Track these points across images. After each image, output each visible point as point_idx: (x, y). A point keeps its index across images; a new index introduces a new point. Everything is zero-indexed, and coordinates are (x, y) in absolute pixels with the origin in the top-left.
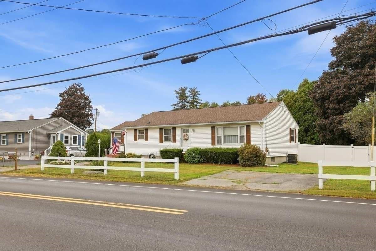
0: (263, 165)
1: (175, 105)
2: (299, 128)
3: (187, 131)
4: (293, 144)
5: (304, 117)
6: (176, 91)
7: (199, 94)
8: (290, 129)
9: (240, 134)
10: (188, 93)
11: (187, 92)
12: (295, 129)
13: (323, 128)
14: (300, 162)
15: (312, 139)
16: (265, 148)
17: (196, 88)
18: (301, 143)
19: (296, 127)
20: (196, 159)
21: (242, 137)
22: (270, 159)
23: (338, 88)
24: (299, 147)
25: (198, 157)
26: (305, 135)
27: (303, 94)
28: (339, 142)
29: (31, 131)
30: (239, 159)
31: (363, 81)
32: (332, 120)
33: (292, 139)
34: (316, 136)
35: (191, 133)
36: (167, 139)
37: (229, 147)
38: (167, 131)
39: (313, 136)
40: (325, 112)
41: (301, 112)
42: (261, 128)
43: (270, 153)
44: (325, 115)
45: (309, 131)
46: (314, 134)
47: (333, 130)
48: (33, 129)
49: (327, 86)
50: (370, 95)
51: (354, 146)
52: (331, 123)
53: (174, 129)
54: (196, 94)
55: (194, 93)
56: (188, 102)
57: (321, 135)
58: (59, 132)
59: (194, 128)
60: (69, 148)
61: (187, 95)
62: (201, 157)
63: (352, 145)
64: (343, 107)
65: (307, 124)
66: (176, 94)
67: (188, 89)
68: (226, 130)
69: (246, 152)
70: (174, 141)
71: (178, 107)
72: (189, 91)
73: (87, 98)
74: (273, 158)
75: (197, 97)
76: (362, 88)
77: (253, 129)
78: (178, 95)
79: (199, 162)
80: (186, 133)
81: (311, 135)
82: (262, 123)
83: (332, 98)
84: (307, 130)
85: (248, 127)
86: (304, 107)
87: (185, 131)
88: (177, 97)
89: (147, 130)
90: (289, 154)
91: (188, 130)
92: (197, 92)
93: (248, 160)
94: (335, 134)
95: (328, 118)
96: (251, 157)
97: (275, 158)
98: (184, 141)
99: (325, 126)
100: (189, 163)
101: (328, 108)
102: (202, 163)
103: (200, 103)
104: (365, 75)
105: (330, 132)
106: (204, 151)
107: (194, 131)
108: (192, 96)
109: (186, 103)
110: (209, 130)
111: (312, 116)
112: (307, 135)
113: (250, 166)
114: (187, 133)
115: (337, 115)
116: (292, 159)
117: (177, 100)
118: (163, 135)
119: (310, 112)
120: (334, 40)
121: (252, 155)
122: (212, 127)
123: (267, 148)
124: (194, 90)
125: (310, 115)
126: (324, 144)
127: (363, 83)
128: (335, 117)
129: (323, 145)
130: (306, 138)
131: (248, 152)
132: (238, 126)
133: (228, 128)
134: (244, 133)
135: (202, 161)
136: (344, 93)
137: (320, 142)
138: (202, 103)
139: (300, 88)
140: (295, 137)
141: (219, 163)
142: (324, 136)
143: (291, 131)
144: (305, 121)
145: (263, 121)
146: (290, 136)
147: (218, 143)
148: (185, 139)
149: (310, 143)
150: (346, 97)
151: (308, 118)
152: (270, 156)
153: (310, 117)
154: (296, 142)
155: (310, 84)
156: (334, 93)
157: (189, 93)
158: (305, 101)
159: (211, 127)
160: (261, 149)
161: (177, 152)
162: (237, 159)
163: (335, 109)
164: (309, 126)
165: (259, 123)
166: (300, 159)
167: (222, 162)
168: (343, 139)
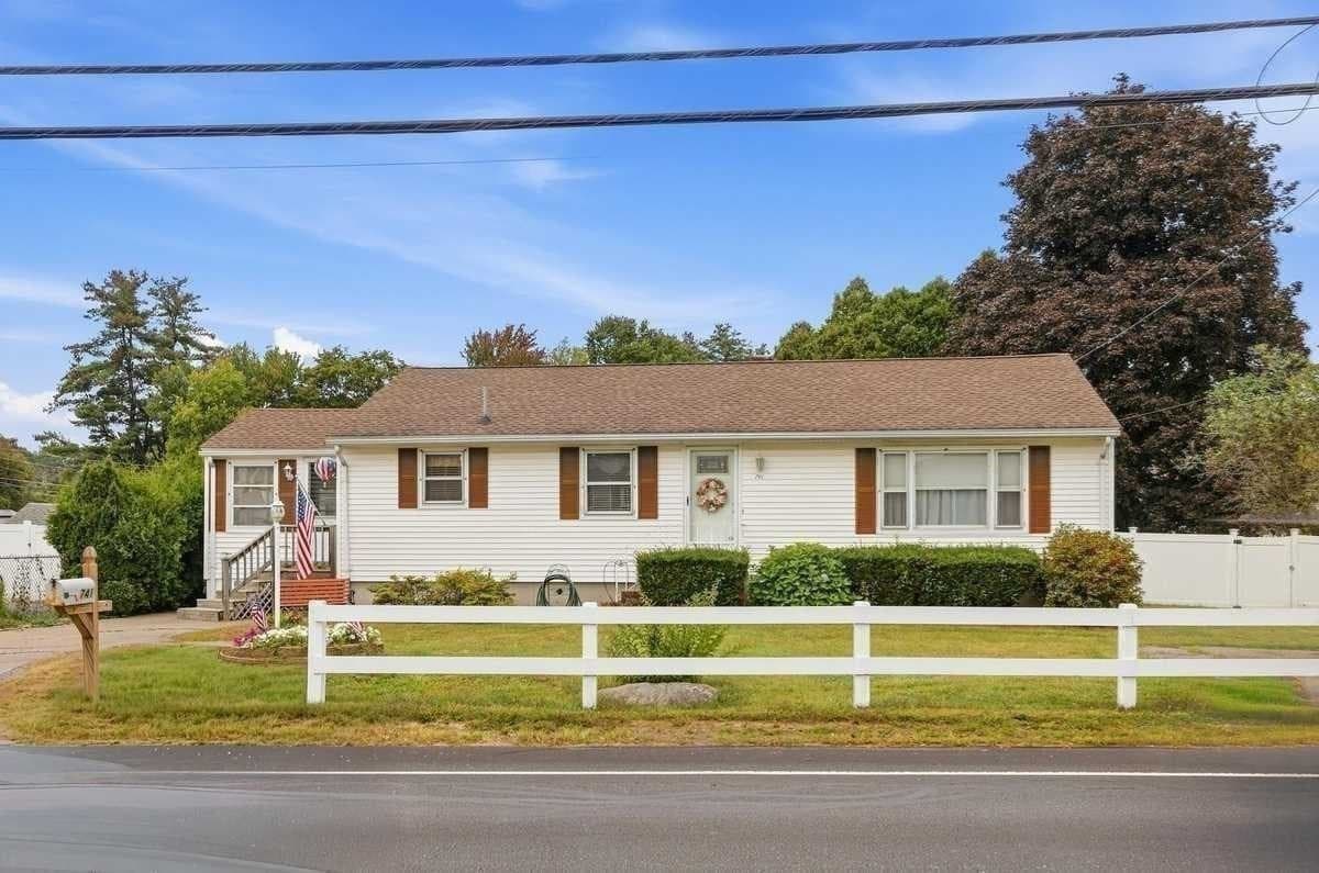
1: (87, 348)
3: (722, 465)
6: (89, 287)
7: (195, 310)
9: (1000, 486)
10: (146, 300)
11: (141, 294)
17: (185, 281)
21: (1009, 500)
35: (742, 475)
36: (606, 500)
38: (602, 464)
51: (1241, 538)
53: (649, 453)
54: (187, 306)
55: (176, 302)
56: (147, 340)
59: (763, 452)
61: (141, 309)
63: (1234, 533)
66: (93, 299)
67: (149, 285)
68: (930, 466)
70: (649, 509)
71: (101, 359)
72: (152, 292)
75: (186, 319)
77: (1062, 466)
78: (97, 304)
80: (712, 476)
85: (1040, 453)
87: (712, 463)
88: (94, 311)
89: (479, 454)
91: (725, 459)
92: (188, 298)
98: (703, 515)
103: (202, 348)
106: (875, 561)
107: (761, 464)
108: (164, 311)
109: (137, 344)
110: (844, 469)
114: (722, 477)
117: (101, 325)
118: (583, 481)
122: (859, 451)
124: (172, 291)
132: (992, 448)
133: (932, 459)
134: (1018, 481)
138: (211, 349)
147: (919, 522)
148: (707, 505)
157: (153, 302)
159: (853, 452)
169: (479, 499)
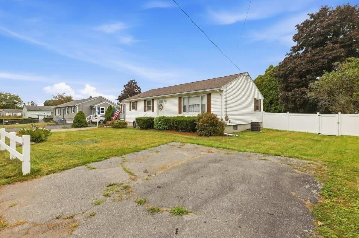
0: (222, 134)
2: (264, 99)
4: (258, 112)
5: (269, 93)
8: (255, 99)
9: (202, 103)
12: (260, 100)
13: (286, 99)
14: (264, 128)
15: (275, 109)
16: (225, 117)
18: (266, 112)
19: (260, 97)
20: (162, 126)
21: (203, 106)
22: (232, 127)
23: (301, 64)
24: (264, 115)
25: (164, 125)
26: (270, 106)
27: (269, 76)
28: (301, 111)
29: (78, 105)
30: (196, 128)
31: (326, 56)
32: (294, 92)
33: (257, 108)
34: (278, 107)
35: (164, 104)
36: (149, 109)
37: (189, 115)
38: (149, 103)
39: (276, 107)
40: (287, 87)
41: (266, 89)
42: (221, 96)
43: (231, 122)
44: (287, 88)
45: (273, 103)
46: (277, 105)
47: (295, 100)
48: (79, 104)
49: (290, 64)
50: (338, 64)
51: (320, 115)
52: (293, 95)
53: (153, 100)
57: (283, 105)
58: (97, 106)
59: (165, 99)
60: (100, 116)
62: (166, 125)
63: (318, 113)
64: (305, 80)
65: (271, 97)
68: (191, 100)
69: (201, 120)
70: (153, 110)
73: (139, 88)
74: (235, 126)
76: (324, 61)
77: (213, 98)
79: (164, 129)
81: (274, 106)
82: (221, 91)
83: (294, 74)
84: (271, 103)
85: (209, 95)
86: (269, 86)
87: (160, 102)
89: (136, 102)
90: (252, 122)
91: (162, 101)
93: (204, 129)
94: (296, 104)
95: (290, 91)
96: (206, 126)
97: (238, 126)
98: (159, 110)
99: (288, 97)
100: (157, 130)
101: (291, 82)
102: (167, 130)
104: (328, 51)
105: (292, 102)
106: (168, 119)
107: (166, 101)
110: (177, 101)
111: (276, 92)
112: (271, 106)
113: (206, 135)
114: (162, 104)
115: (299, 87)
116: (255, 127)
118: (146, 106)
119: (274, 89)
120: (296, 28)
121: (207, 124)
123: (227, 117)
125: (274, 91)
126: (288, 113)
127: (326, 57)
128: (297, 89)
129: (286, 113)
130: (270, 108)
131: (203, 121)
132: (200, 95)
133: (191, 98)
134: (205, 101)
135: (168, 129)
136: (306, 68)
137: (283, 111)
139: (266, 72)
140: (260, 106)
141: (180, 131)
142: (286, 106)
143: (256, 101)
144: (270, 95)
145: (223, 88)
146: (255, 105)
147: (183, 112)
148: (160, 109)
149: (274, 112)
150: (308, 72)
151: (272, 93)
152: (231, 125)
153: (274, 92)
154: (260, 111)
155: (275, 68)
156: (297, 69)
158: (269, 81)
159: (178, 98)
160: (219, 117)
161: (146, 120)
162: (195, 127)
163: (298, 83)
164: (273, 99)
165: (218, 91)
166: (264, 126)
167: (182, 129)
168: (304, 108)
169: (136, 110)
